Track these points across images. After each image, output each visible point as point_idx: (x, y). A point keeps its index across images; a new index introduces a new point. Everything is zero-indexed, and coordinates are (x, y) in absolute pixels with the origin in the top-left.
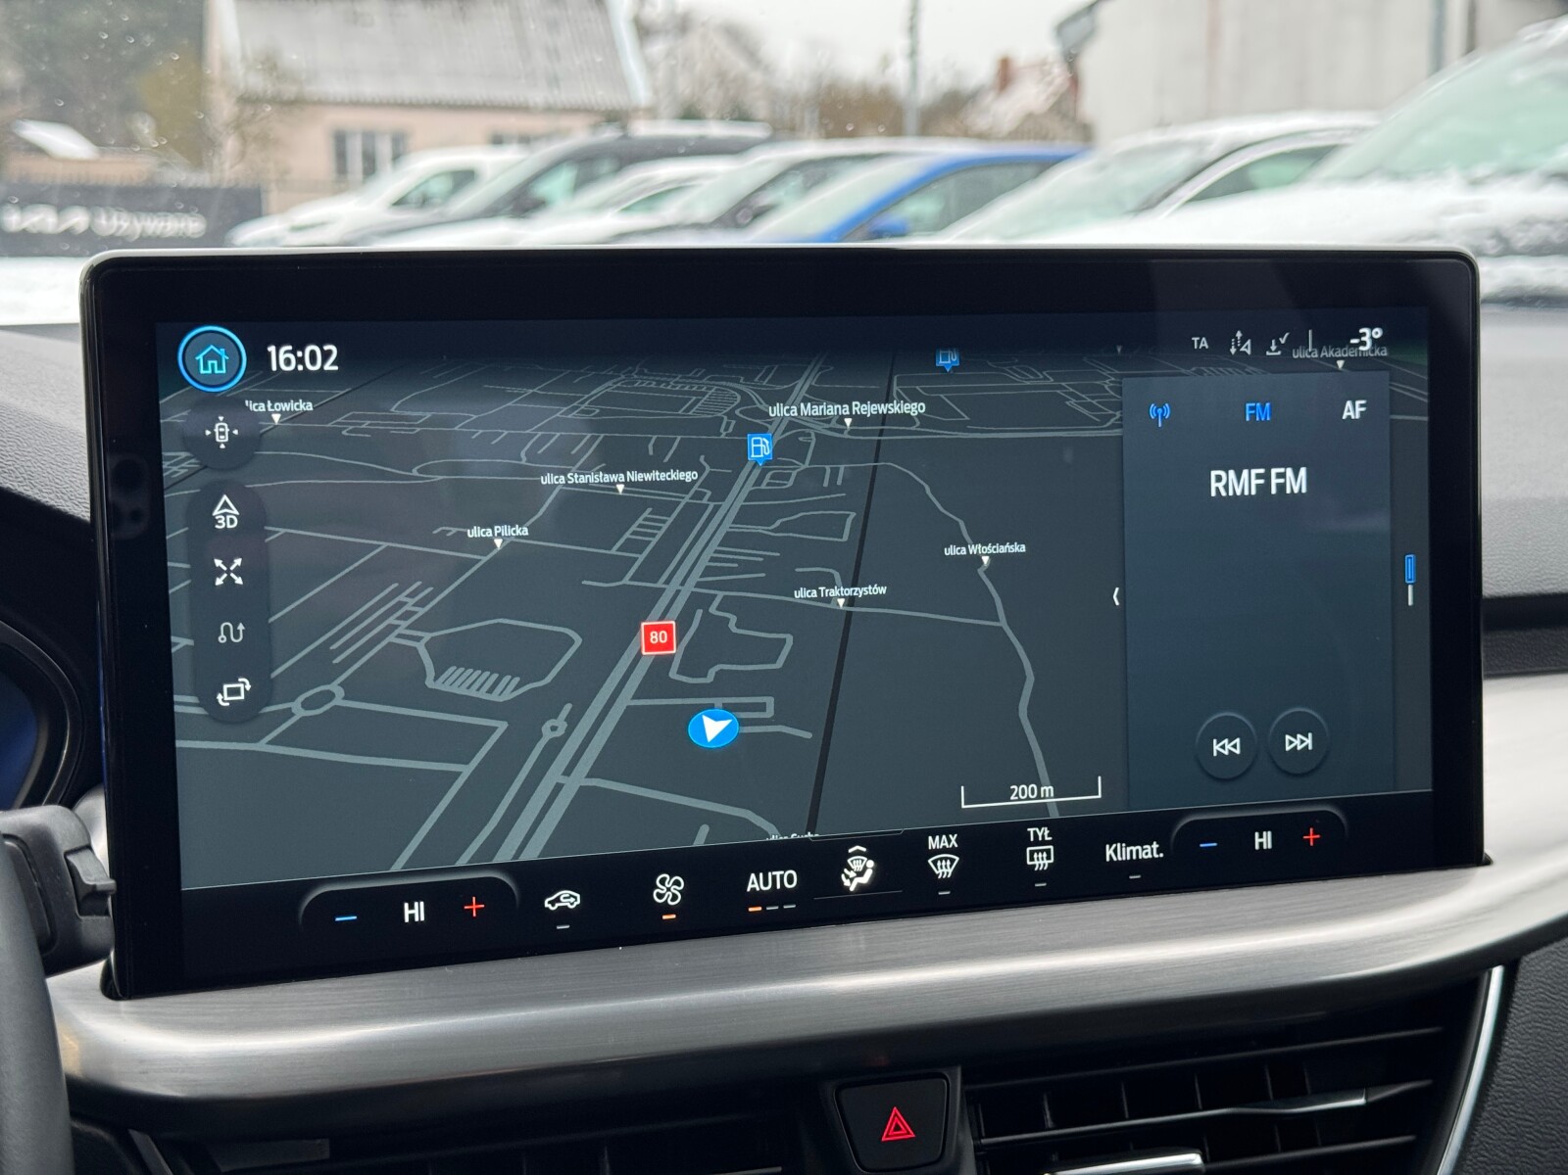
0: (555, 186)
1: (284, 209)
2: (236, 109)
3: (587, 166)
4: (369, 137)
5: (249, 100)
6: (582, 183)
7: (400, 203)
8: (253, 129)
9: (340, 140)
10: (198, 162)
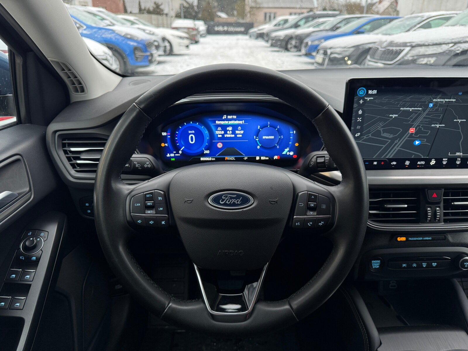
0: (302, 23)
1: (257, 26)
2: (250, 9)
3: (307, 19)
4: (270, 13)
5: (252, 8)
6: (306, 23)
7: (275, 25)
8: (252, 13)
9: (266, 14)
10: (243, 18)
